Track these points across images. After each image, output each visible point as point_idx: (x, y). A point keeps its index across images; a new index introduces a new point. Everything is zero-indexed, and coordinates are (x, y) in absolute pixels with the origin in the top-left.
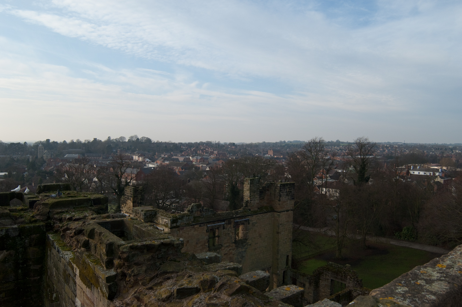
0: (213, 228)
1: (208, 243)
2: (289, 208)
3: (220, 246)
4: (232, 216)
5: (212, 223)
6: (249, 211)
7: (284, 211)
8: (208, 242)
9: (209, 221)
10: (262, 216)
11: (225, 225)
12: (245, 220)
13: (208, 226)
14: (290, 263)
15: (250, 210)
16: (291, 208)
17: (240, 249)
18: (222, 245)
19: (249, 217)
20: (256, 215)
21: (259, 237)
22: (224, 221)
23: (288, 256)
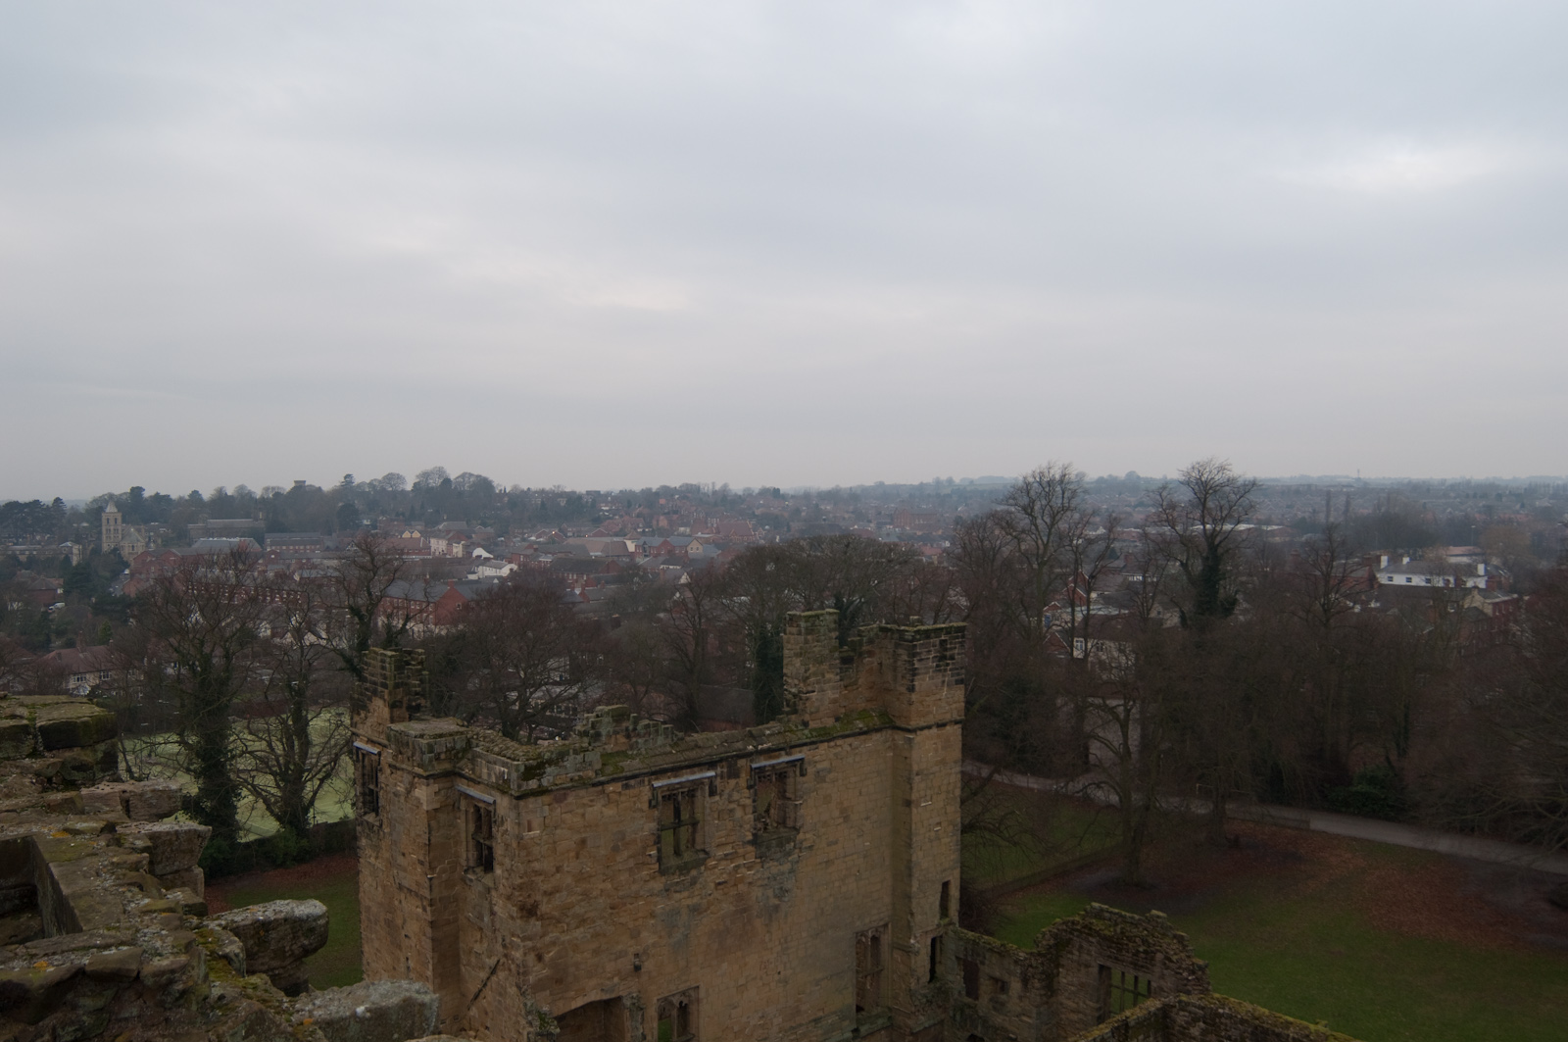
0: (675, 792)
1: (655, 847)
2: (948, 717)
3: (702, 856)
4: (741, 747)
5: (669, 774)
6: (800, 728)
7: (929, 727)
8: (658, 841)
9: (657, 768)
10: (850, 745)
11: (719, 779)
12: (787, 762)
13: (657, 784)
14: (954, 906)
15: (805, 724)
16: (956, 717)
17: (776, 863)
18: (706, 853)
19: (805, 748)
20: (828, 741)
21: (841, 820)
22: (712, 765)
23: (946, 885)
